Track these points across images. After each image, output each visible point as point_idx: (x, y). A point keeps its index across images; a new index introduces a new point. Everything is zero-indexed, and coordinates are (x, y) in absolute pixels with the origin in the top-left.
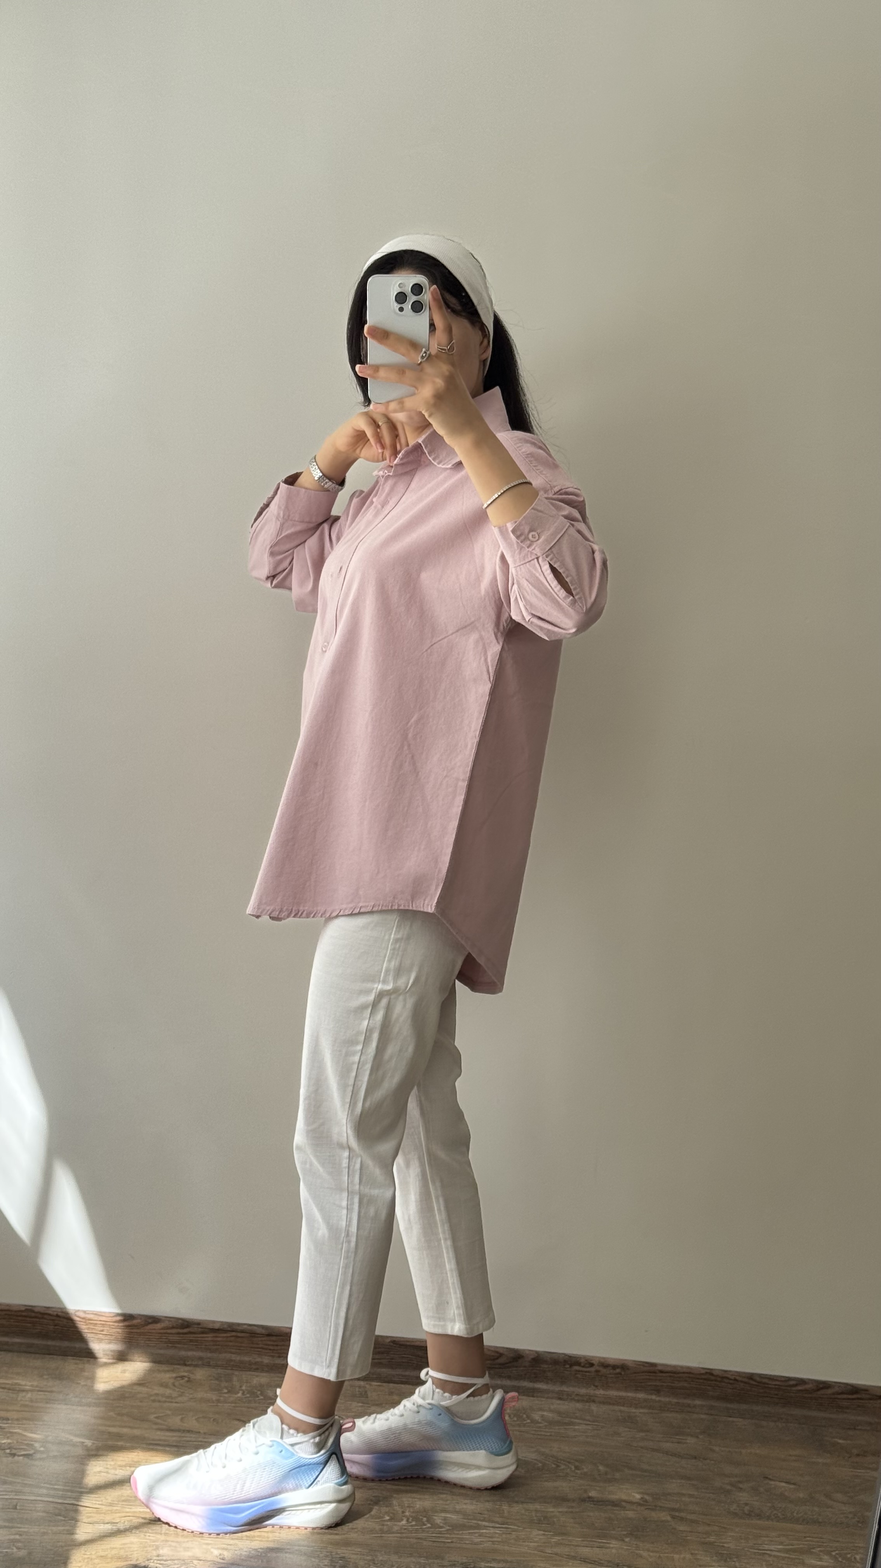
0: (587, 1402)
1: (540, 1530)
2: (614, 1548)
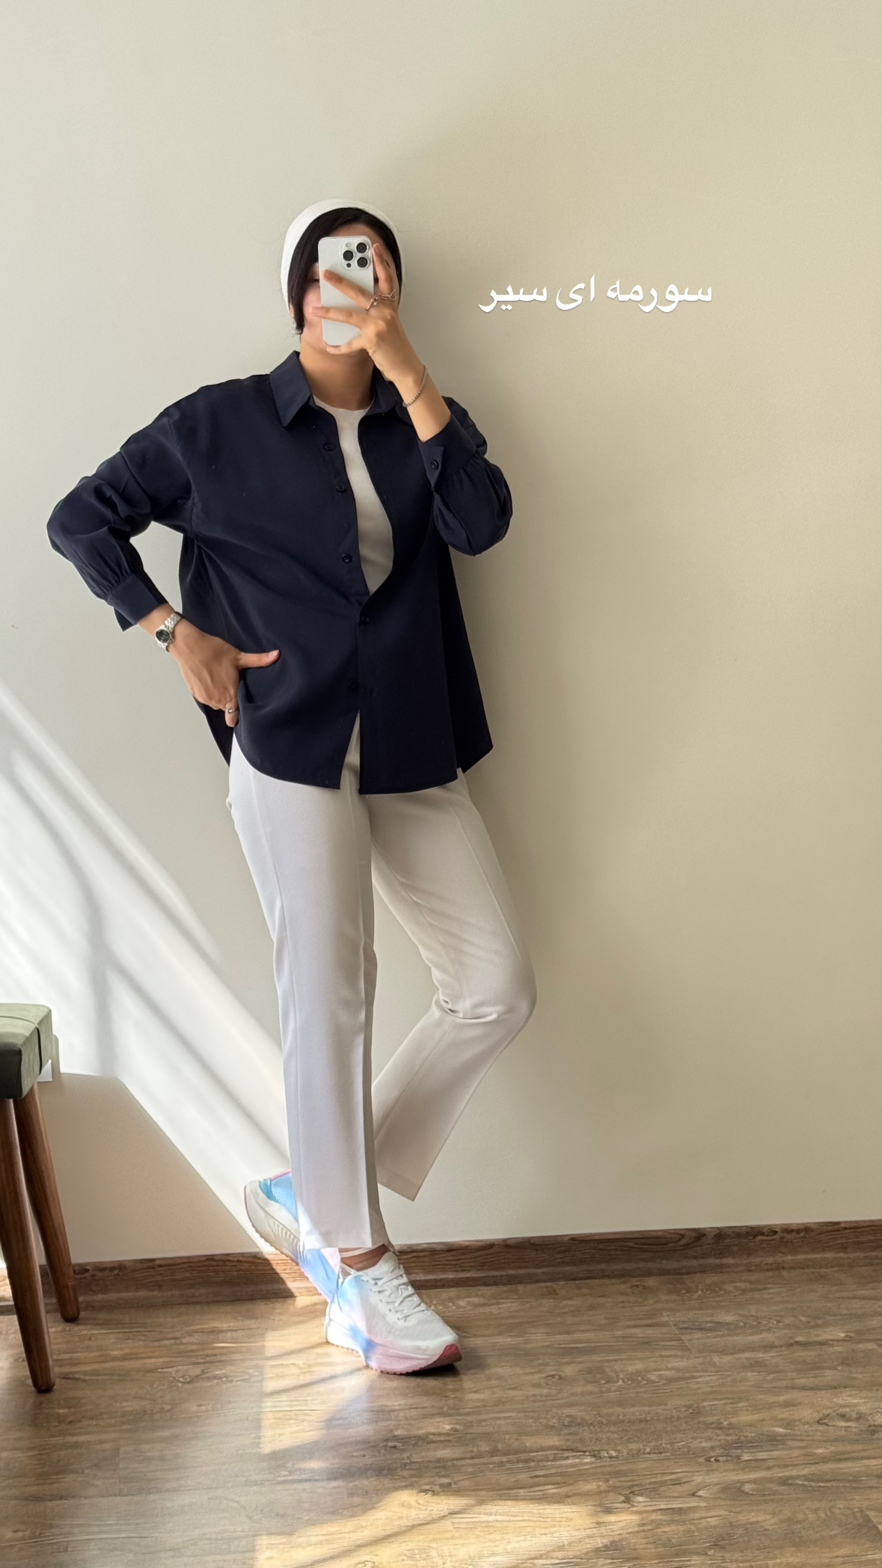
1: (755, 1372)
2: (829, 1375)
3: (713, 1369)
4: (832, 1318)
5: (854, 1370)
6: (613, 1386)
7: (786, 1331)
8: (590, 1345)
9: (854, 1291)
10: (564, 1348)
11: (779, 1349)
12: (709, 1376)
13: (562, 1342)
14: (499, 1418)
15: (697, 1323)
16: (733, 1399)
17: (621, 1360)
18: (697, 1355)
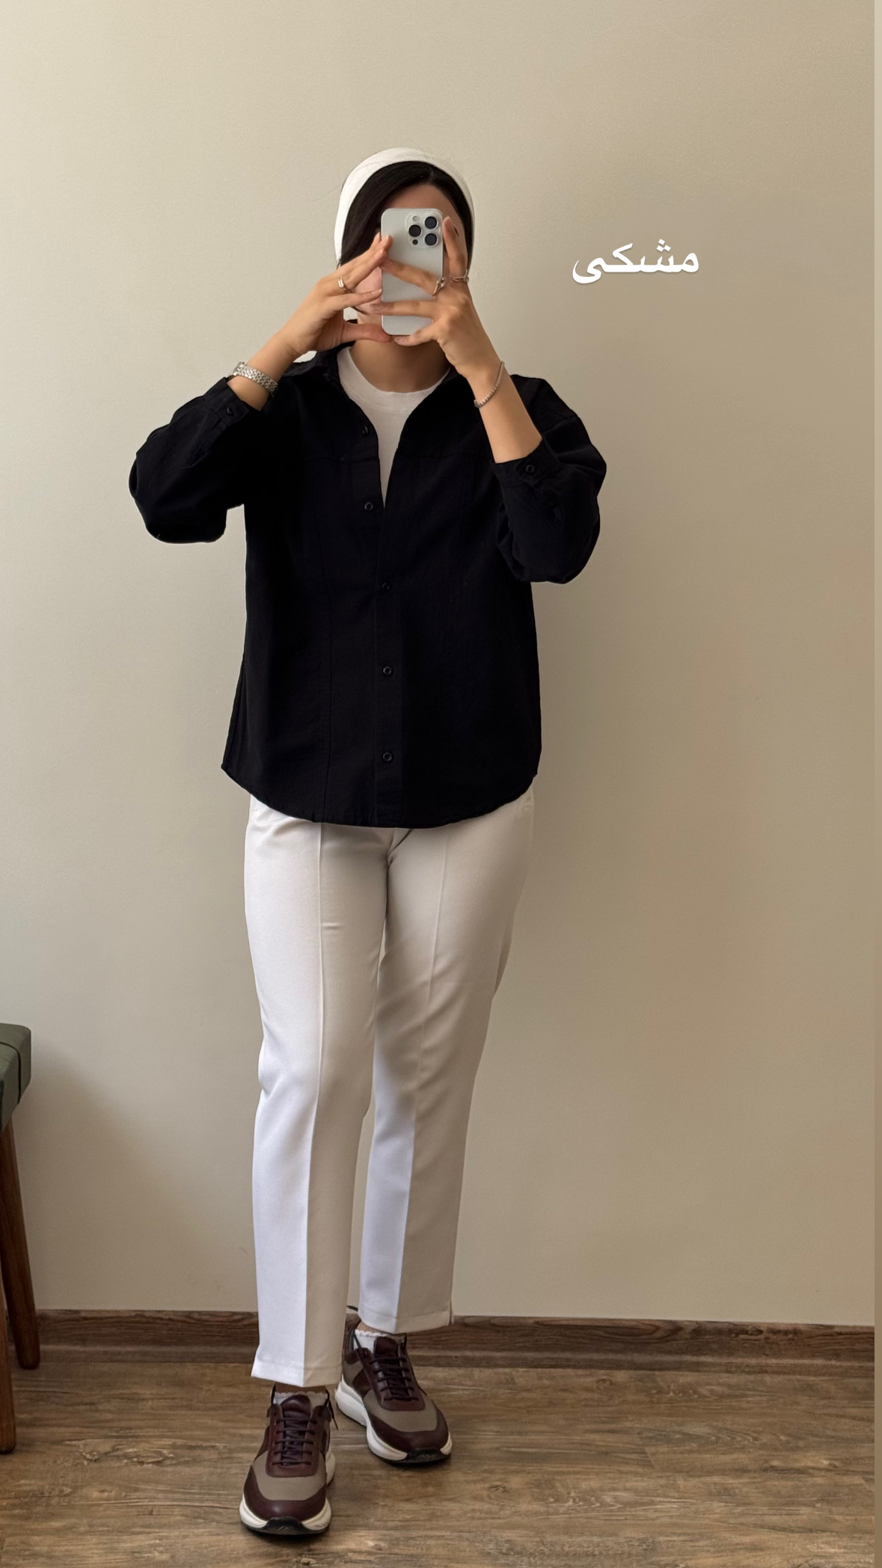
0: (759, 1373)
1: (722, 1502)
2: (805, 1514)
3: (676, 1494)
4: (818, 1439)
5: (834, 1509)
6: (561, 1506)
7: (761, 1452)
8: (543, 1450)
9: (844, 1407)
10: (514, 1453)
11: (752, 1475)
12: (669, 1502)
13: (511, 1445)
14: (431, 1537)
15: (663, 1433)
16: (693, 1534)
17: (575, 1473)
18: (660, 1474)
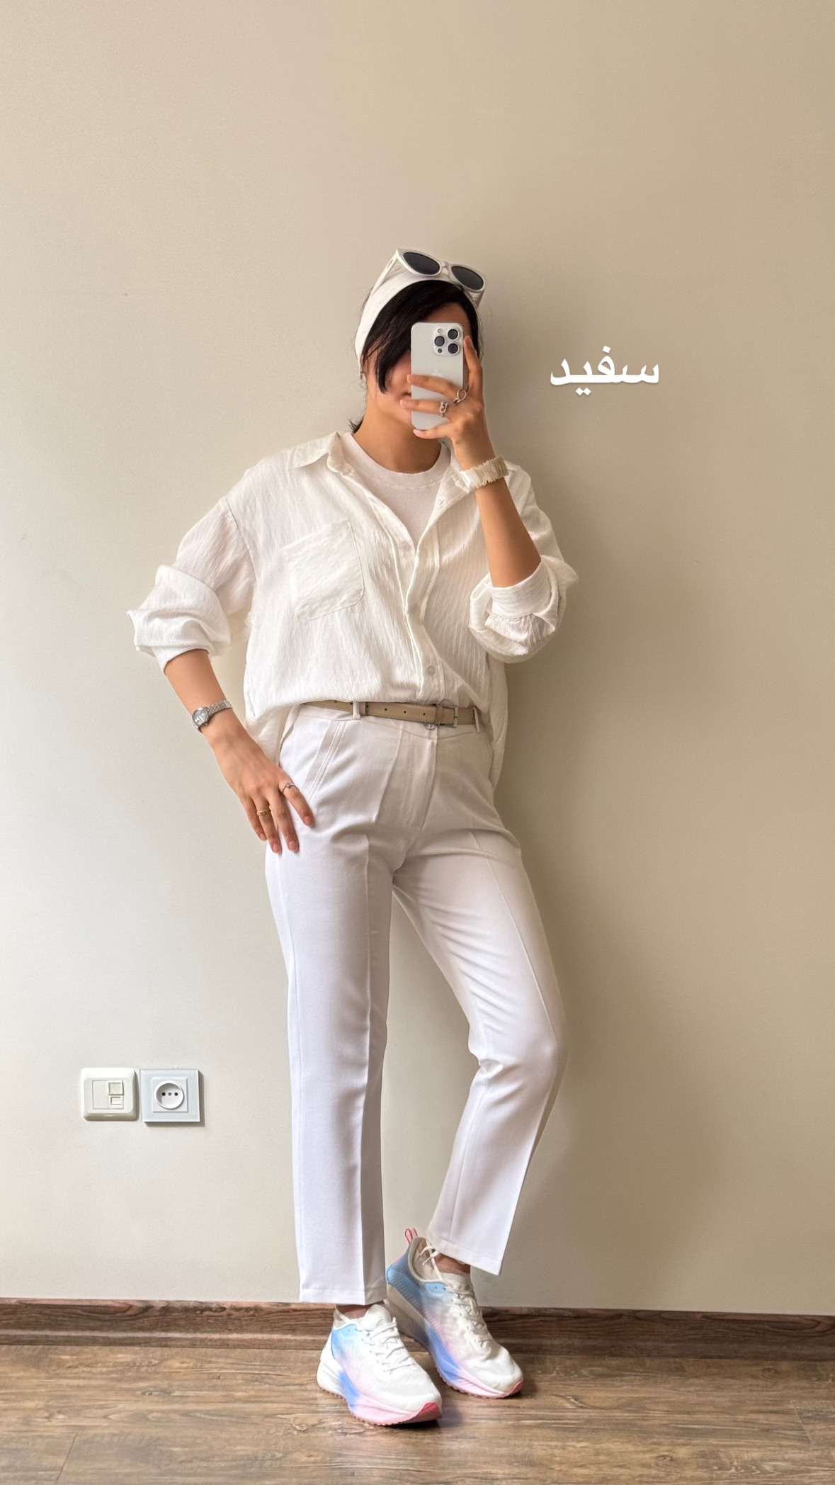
3: (830, 1464)
6: (724, 1473)
8: (708, 1427)
12: (824, 1470)
13: (680, 1422)
15: (821, 1414)
17: (738, 1446)
18: (816, 1448)
